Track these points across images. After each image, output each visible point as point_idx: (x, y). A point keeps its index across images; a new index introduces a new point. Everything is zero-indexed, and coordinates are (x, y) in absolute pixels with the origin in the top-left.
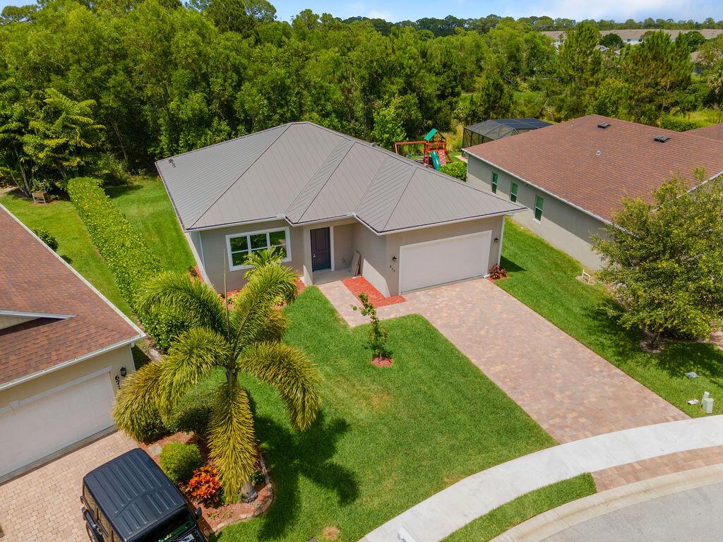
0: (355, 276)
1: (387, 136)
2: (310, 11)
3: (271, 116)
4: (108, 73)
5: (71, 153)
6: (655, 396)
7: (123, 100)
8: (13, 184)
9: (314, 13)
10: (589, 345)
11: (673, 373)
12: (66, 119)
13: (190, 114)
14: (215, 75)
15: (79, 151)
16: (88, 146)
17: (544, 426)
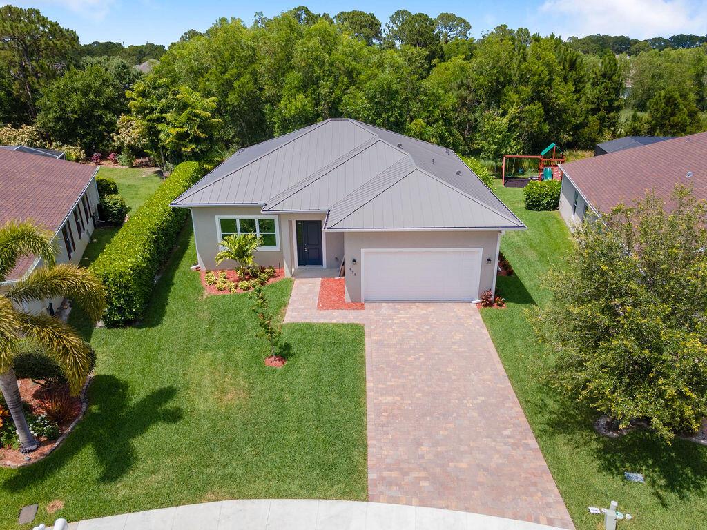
0: (340, 276)
1: (494, 147)
2: (505, 26)
3: (376, 120)
4: (239, 76)
5: (190, 142)
6: (552, 486)
7: (245, 99)
8: (156, 166)
9: (509, 28)
10: (525, 403)
11: (608, 468)
12: (190, 113)
13: (293, 112)
14: (326, 78)
15: (197, 140)
16: (203, 136)
17: (372, 476)
